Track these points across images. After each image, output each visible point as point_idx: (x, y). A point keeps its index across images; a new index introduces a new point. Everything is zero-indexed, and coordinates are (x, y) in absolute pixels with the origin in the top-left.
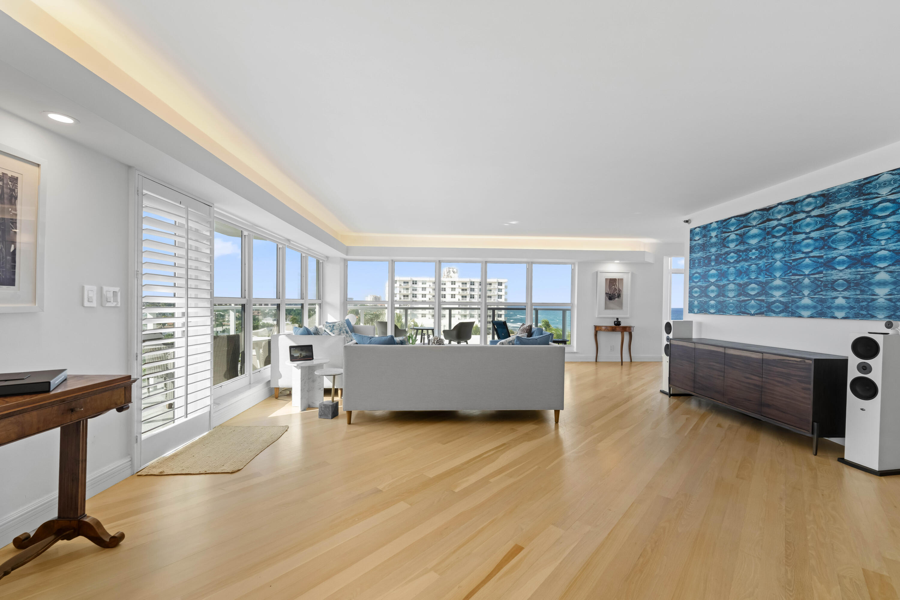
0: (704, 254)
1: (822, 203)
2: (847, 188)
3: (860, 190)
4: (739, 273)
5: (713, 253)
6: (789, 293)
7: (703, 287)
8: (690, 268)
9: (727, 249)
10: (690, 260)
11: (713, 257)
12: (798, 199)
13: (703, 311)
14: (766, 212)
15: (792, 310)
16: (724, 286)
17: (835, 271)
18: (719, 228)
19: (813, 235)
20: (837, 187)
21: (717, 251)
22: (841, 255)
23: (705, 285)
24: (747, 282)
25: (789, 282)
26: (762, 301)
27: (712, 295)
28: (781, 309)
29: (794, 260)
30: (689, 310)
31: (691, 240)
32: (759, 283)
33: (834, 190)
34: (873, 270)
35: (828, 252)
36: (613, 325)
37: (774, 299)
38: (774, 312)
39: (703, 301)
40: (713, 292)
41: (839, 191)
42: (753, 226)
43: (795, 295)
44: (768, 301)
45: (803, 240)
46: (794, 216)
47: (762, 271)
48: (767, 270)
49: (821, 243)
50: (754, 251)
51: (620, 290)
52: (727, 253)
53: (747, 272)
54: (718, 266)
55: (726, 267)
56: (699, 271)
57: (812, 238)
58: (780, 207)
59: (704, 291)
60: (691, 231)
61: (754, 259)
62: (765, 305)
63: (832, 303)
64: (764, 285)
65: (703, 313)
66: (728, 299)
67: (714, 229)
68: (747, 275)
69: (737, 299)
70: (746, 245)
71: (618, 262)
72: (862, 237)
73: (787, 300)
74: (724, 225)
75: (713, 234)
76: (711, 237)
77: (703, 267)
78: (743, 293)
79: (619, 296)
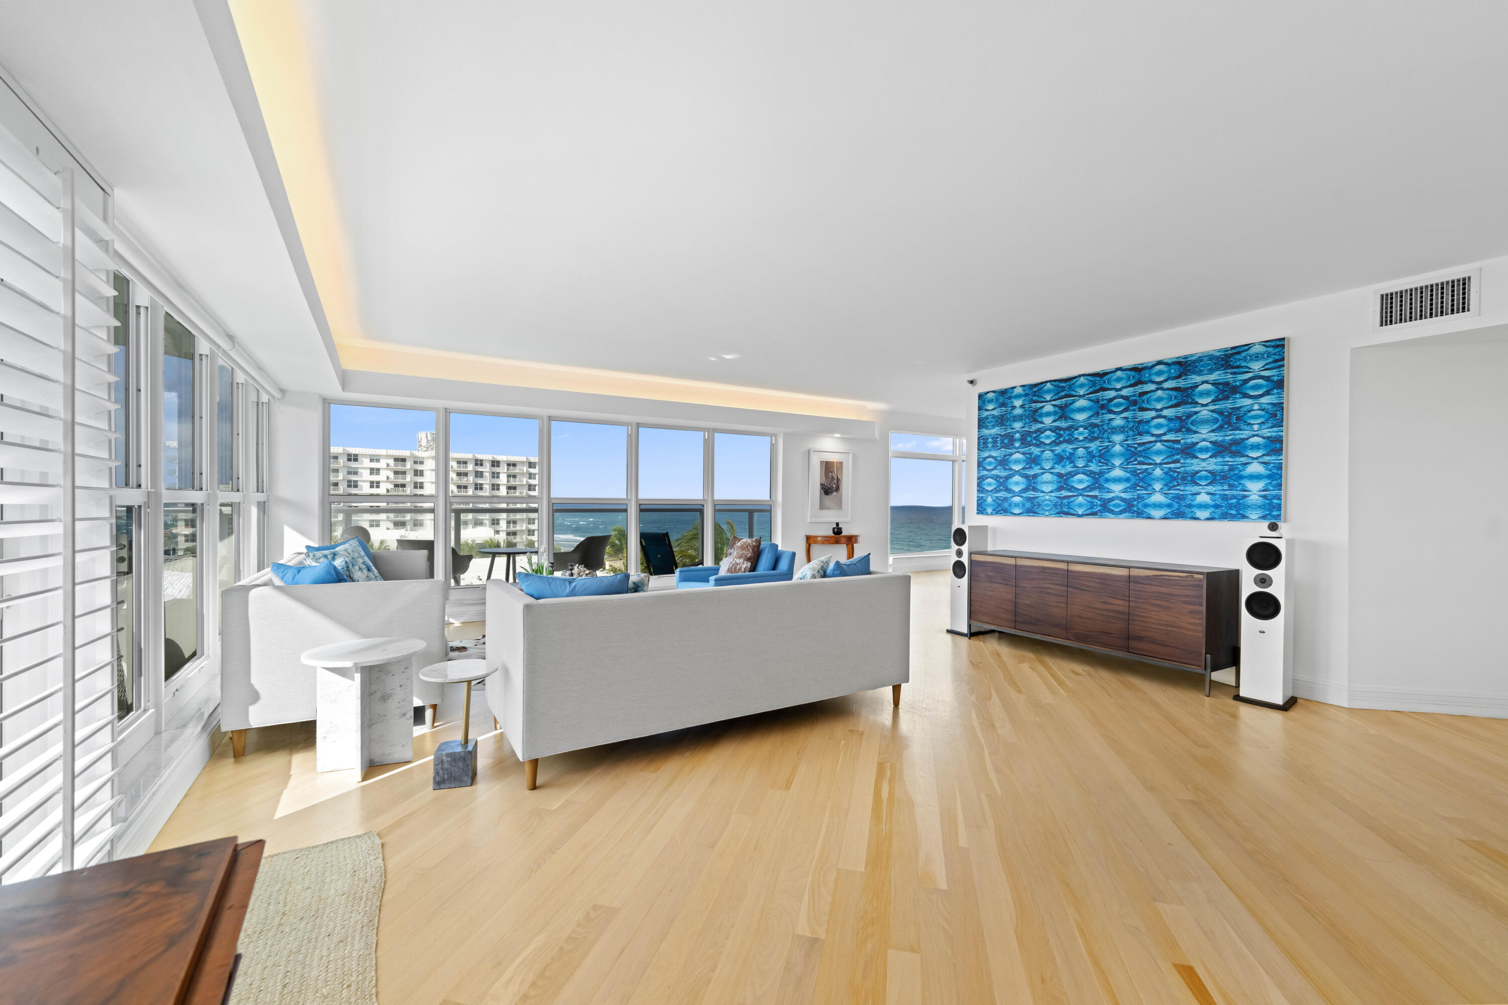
0: (1003, 430)
1: (1178, 373)
2: (1211, 357)
3: (1227, 361)
4: (1060, 459)
5: (1018, 429)
6: (1134, 487)
7: (1001, 477)
8: (979, 449)
9: (1040, 426)
10: (979, 438)
11: (1017, 436)
12: (1145, 365)
13: (1002, 512)
14: (1098, 379)
15: (1138, 509)
16: (1035, 476)
17: (1197, 460)
18: (1026, 395)
19: (1165, 412)
20: (1198, 355)
21: (1023, 427)
22: (1204, 440)
23: (1004, 474)
24: (1072, 472)
25: (1134, 473)
26: (1095, 497)
27: (1017, 489)
28: (1123, 508)
29: (1140, 444)
30: (977, 510)
31: (980, 409)
32: (1090, 474)
33: (1193, 358)
34: (1244, 460)
35: (1187, 436)
36: (831, 533)
37: (1111, 495)
38: (1112, 512)
39: (1002, 497)
40: (1017, 483)
41: (1200, 359)
42: (1080, 396)
43: (1142, 490)
44: (1103, 497)
45: (1153, 418)
46: (1140, 386)
47: (1094, 457)
48: (1101, 456)
49: (1177, 424)
50: (1081, 429)
51: (838, 480)
52: (1041, 431)
53: (1071, 458)
54: (1025, 449)
55: (1039, 449)
56: (994, 454)
57: (1165, 417)
58: (1119, 373)
59: (1003, 484)
60: (980, 396)
61: (1082, 441)
62: (1099, 503)
63: (1193, 501)
64: (1097, 476)
65: (1002, 513)
66: (1042, 494)
67: (1018, 396)
68: (1072, 462)
69: (1057, 494)
70: (1070, 421)
71: (838, 435)
72: (1230, 419)
73: (1131, 497)
74: (1035, 392)
75: (1018, 403)
76: (1014, 407)
77: (1001, 448)
78: (1065, 486)
79: (838, 489)
